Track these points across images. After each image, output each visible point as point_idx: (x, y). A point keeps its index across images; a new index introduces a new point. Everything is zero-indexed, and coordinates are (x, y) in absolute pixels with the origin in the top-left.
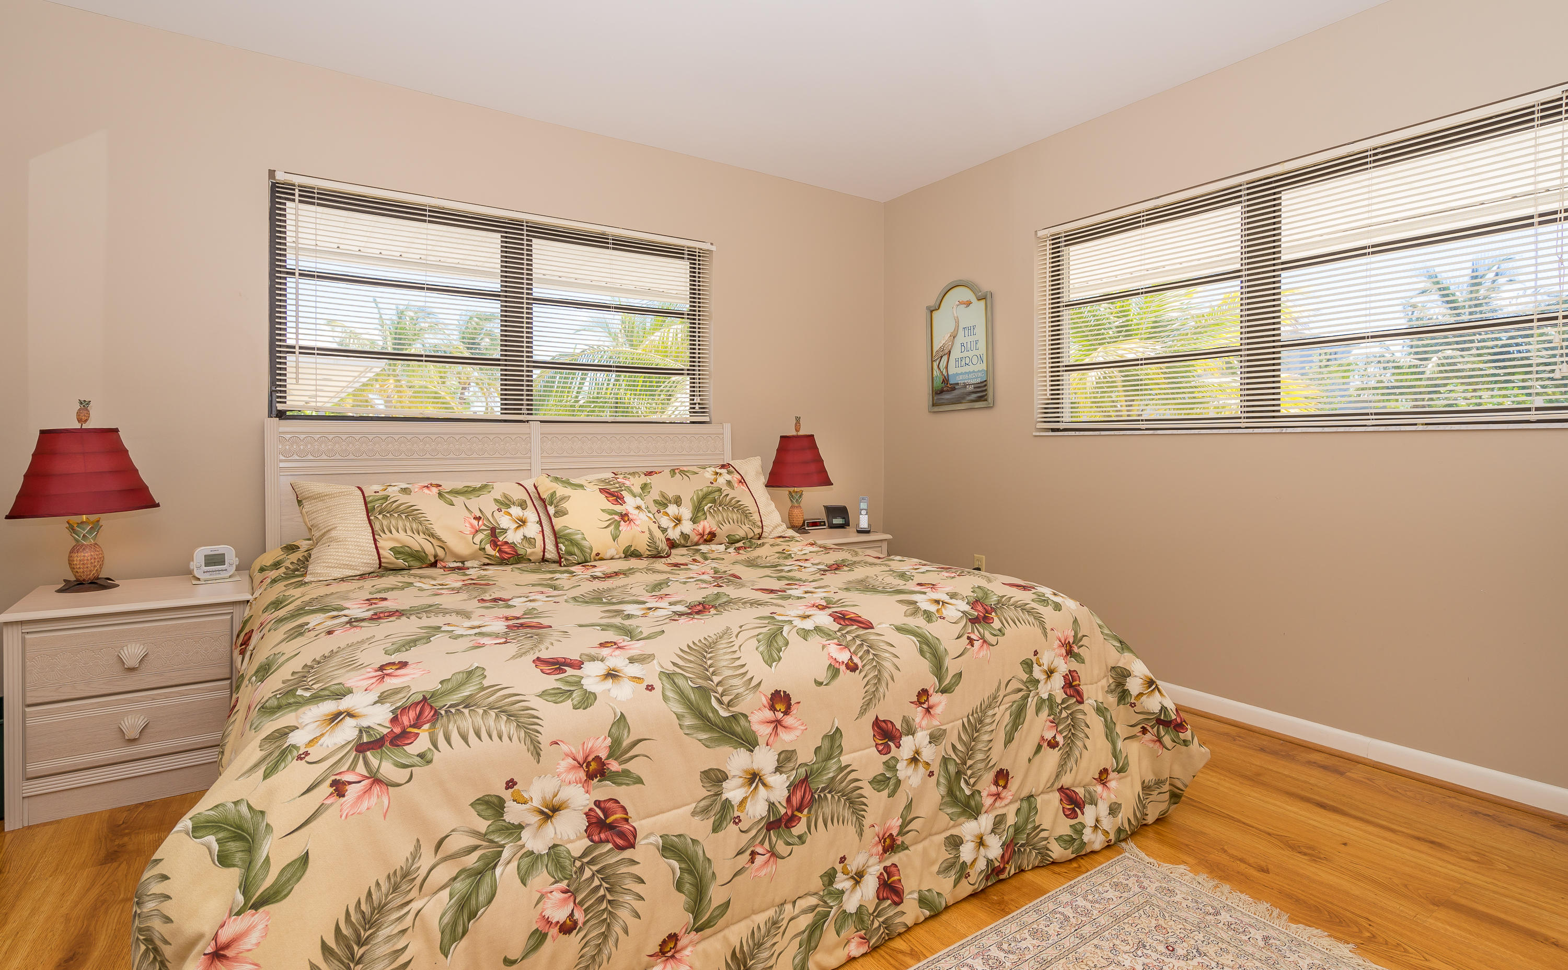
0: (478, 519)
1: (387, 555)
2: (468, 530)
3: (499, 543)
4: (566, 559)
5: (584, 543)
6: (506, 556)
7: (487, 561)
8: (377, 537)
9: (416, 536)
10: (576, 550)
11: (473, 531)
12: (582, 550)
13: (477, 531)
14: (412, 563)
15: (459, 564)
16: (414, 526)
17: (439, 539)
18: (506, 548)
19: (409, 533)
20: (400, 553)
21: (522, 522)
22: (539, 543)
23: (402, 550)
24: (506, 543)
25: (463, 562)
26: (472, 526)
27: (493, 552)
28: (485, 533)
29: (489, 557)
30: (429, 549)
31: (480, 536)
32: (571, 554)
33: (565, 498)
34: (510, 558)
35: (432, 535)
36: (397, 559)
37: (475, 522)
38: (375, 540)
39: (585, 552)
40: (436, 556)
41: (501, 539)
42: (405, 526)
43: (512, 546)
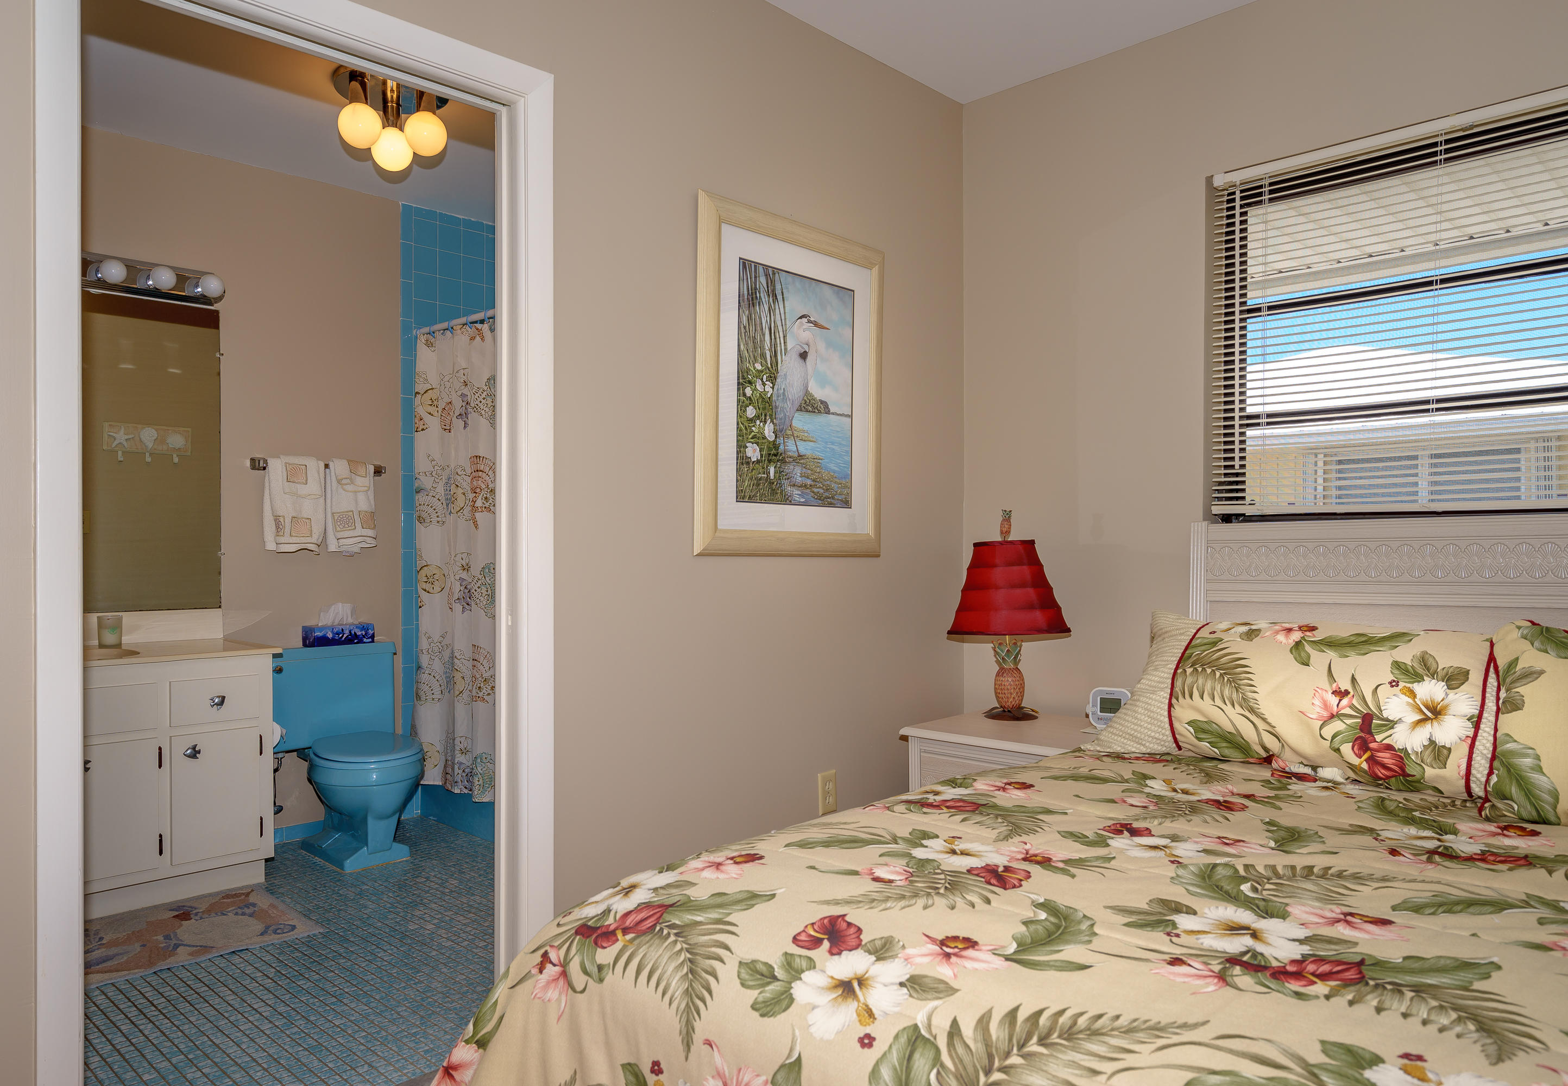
0: (1341, 694)
1: (1186, 733)
2: (1316, 711)
3: (1373, 745)
4: (1493, 806)
5: (1535, 777)
6: (1381, 772)
7: (1353, 776)
8: (1174, 701)
9: (1228, 709)
10: (1514, 790)
11: (1326, 714)
12: (1528, 790)
13: (1332, 716)
14: (1227, 752)
15: (1308, 771)
16: (1227, 692)
17: (1264, 720)
18: (1385, 757)
19: (1218, 702)
20: (1204, 731)
21: (1435, 712)
22: (1457, 761)
23: (1206, 726)
24: (1389, 748)
25: (1314, 768)
26: (1326, 705)
27: (1355, 761)
28: (1349, 721)
29: (1352, 767)
30: (1248, 733)
31: (1337, 726)
32: (1504, 797)
33: (1531, 675)
34: (1388, 777)
35: (1252, 710)
36: (1199, 739)
37: (1334, 700)
38: (1170, 705)
39: (1538, 798)
40: (1266, 749)
41: (1379, 738)
42: (1213, 689)
43: (1401, 756)
